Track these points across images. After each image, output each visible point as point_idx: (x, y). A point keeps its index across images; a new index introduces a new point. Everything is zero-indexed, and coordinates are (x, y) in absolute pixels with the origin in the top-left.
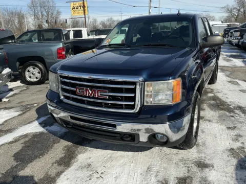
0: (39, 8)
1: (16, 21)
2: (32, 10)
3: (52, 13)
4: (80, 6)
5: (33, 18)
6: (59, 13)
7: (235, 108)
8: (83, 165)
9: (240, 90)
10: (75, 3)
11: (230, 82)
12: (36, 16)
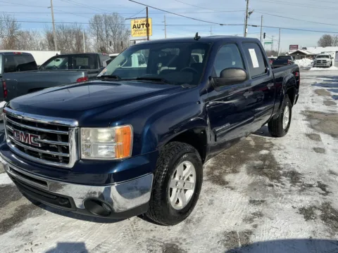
0: (104, 26)
1: (74, 42)
2: (94, 28)
3: (120, 33)
4: (143, 24)
5: (95, 38)
6: (128, 32)
7: (285, 174)
8: (23, 233)
9: (315, 149)
10: (136, 20)
11: (308, 135)
12: (100, 37)
